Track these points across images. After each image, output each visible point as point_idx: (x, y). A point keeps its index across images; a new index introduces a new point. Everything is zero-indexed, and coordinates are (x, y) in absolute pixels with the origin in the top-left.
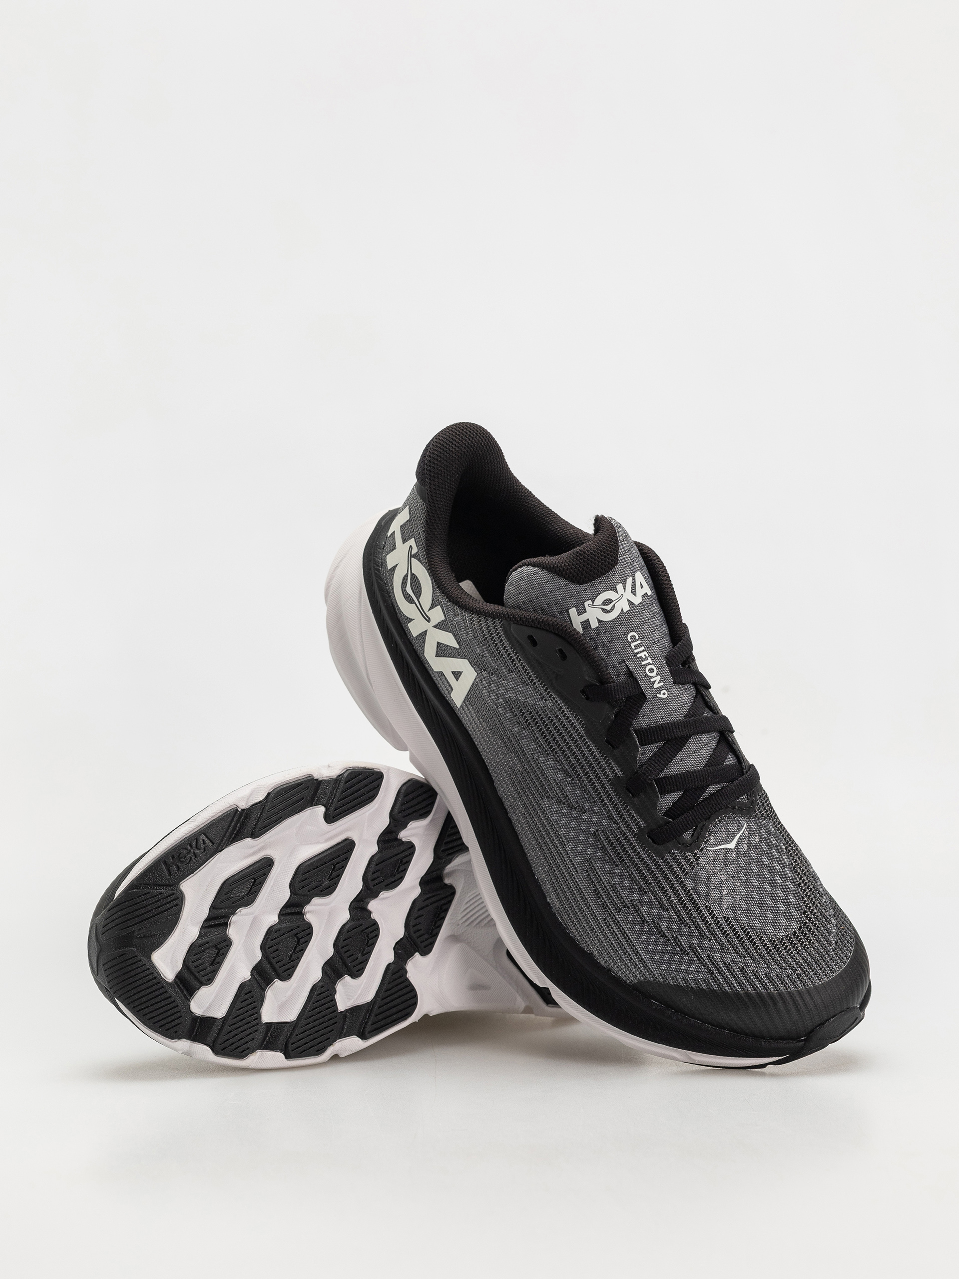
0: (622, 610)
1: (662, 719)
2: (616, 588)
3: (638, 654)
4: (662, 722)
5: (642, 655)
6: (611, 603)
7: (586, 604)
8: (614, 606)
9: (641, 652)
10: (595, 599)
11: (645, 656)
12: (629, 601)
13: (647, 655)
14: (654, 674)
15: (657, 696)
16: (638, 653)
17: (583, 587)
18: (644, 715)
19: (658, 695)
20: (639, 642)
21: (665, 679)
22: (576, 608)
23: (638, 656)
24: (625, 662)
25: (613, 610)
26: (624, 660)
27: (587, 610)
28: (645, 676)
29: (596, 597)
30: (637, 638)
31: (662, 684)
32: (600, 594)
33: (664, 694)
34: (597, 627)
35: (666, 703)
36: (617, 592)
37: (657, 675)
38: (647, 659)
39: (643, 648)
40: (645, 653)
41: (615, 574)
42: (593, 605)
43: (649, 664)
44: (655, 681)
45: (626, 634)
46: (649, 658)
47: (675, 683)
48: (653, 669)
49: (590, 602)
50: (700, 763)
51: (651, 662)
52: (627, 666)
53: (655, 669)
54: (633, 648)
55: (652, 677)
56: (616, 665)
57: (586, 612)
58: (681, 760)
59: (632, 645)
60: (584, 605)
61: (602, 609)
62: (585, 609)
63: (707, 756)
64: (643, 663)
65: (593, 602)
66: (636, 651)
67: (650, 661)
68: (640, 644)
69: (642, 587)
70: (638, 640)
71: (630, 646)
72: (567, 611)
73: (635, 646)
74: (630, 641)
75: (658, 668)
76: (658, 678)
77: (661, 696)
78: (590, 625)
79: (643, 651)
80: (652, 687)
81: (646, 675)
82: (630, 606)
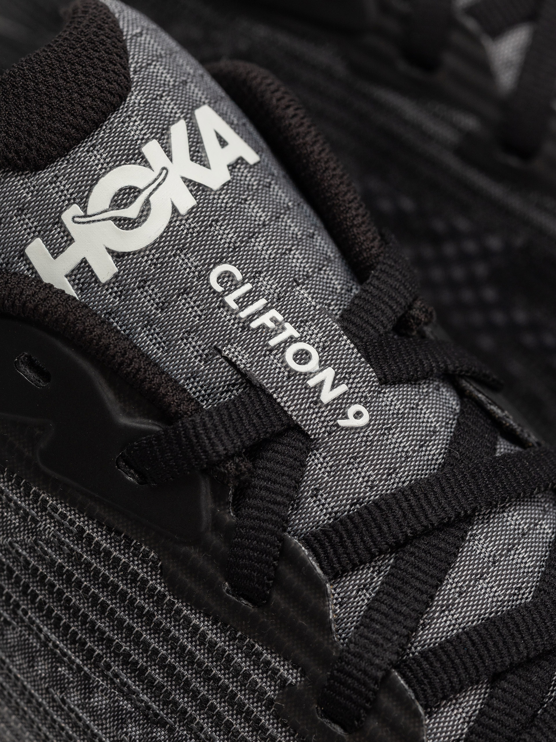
0: (175, 210)
1: (372, 487)
2: (140, 153)
3: (251, 321)
4: (372, 496)
5: (265, 319)
6: (136, 197)
7: (67, 217)
8: (147, 202)
9: (260, 313)
10: (88, 197)
11: (274, 320)
12: (188, 182)
13: (280, 318)
14: (313, 365)
15: (338, 426)
16: (251, 318)
17: (46, 175)
18: (317, 490)
19: (342, 423)
20: (248, 287)
21: (350, 373)
22: (42, 237)
23: (254, 325)
24: (220, 352)
25: (147, 215)
26: (216, 348)
27: (73, 234)
28: (289, 377)
29: (90, 191)
30: (239, 276)
31: (343, 388)
32: (97, 180)
33: (358, 415)
34: (116, 276)
35: (372, 441)
36: (146, 163)
37: (323, 365)
38: (284, 329)
39: (262, 302)
40: (273, 313)
41: (130, 117)
42: (85, 216)
43: (292, 340)
44: (321, 384)
45: (204, 277)
46: (287, 325)
47: (384, 381)
48: (307, 353)
49: (75, 210)
50: (520, 588)
51: (297, 335)
52: (229, 361)
53: (312, 351)
54: (234, 306)
55: (308, 375)
56: (199, 367)
57: (72, 240)
58: (460, 593)
59: (230, 300)
60: (59, 222)
61: (115, 219)
62: (69, 235)
63: (535, 566)
64: (273, 342)
65: (84, 208)
66: (243, 314)
67: (290, 331)
68: (250, 292)
69: (223, 143)
70: (243, 284)
71: (224, 305)
72: (23, 255)
73: (237, 301)
74: (219, 289)
75: (322, 349)
76: (329, 374)
77: (351, 422)
78: (93, 275)
79: (266, 309)
80: (316, 403)
81: (292, 374)
82: (195, 196)
